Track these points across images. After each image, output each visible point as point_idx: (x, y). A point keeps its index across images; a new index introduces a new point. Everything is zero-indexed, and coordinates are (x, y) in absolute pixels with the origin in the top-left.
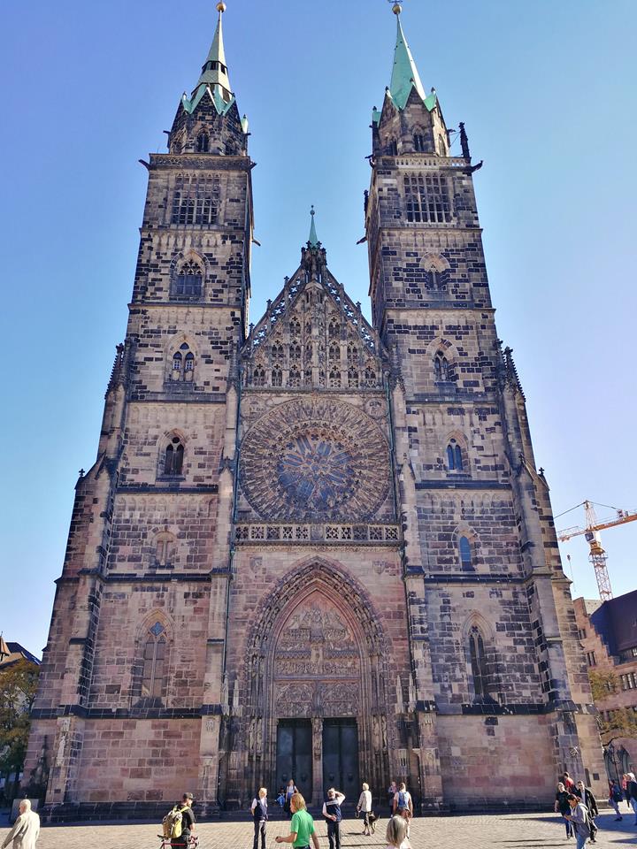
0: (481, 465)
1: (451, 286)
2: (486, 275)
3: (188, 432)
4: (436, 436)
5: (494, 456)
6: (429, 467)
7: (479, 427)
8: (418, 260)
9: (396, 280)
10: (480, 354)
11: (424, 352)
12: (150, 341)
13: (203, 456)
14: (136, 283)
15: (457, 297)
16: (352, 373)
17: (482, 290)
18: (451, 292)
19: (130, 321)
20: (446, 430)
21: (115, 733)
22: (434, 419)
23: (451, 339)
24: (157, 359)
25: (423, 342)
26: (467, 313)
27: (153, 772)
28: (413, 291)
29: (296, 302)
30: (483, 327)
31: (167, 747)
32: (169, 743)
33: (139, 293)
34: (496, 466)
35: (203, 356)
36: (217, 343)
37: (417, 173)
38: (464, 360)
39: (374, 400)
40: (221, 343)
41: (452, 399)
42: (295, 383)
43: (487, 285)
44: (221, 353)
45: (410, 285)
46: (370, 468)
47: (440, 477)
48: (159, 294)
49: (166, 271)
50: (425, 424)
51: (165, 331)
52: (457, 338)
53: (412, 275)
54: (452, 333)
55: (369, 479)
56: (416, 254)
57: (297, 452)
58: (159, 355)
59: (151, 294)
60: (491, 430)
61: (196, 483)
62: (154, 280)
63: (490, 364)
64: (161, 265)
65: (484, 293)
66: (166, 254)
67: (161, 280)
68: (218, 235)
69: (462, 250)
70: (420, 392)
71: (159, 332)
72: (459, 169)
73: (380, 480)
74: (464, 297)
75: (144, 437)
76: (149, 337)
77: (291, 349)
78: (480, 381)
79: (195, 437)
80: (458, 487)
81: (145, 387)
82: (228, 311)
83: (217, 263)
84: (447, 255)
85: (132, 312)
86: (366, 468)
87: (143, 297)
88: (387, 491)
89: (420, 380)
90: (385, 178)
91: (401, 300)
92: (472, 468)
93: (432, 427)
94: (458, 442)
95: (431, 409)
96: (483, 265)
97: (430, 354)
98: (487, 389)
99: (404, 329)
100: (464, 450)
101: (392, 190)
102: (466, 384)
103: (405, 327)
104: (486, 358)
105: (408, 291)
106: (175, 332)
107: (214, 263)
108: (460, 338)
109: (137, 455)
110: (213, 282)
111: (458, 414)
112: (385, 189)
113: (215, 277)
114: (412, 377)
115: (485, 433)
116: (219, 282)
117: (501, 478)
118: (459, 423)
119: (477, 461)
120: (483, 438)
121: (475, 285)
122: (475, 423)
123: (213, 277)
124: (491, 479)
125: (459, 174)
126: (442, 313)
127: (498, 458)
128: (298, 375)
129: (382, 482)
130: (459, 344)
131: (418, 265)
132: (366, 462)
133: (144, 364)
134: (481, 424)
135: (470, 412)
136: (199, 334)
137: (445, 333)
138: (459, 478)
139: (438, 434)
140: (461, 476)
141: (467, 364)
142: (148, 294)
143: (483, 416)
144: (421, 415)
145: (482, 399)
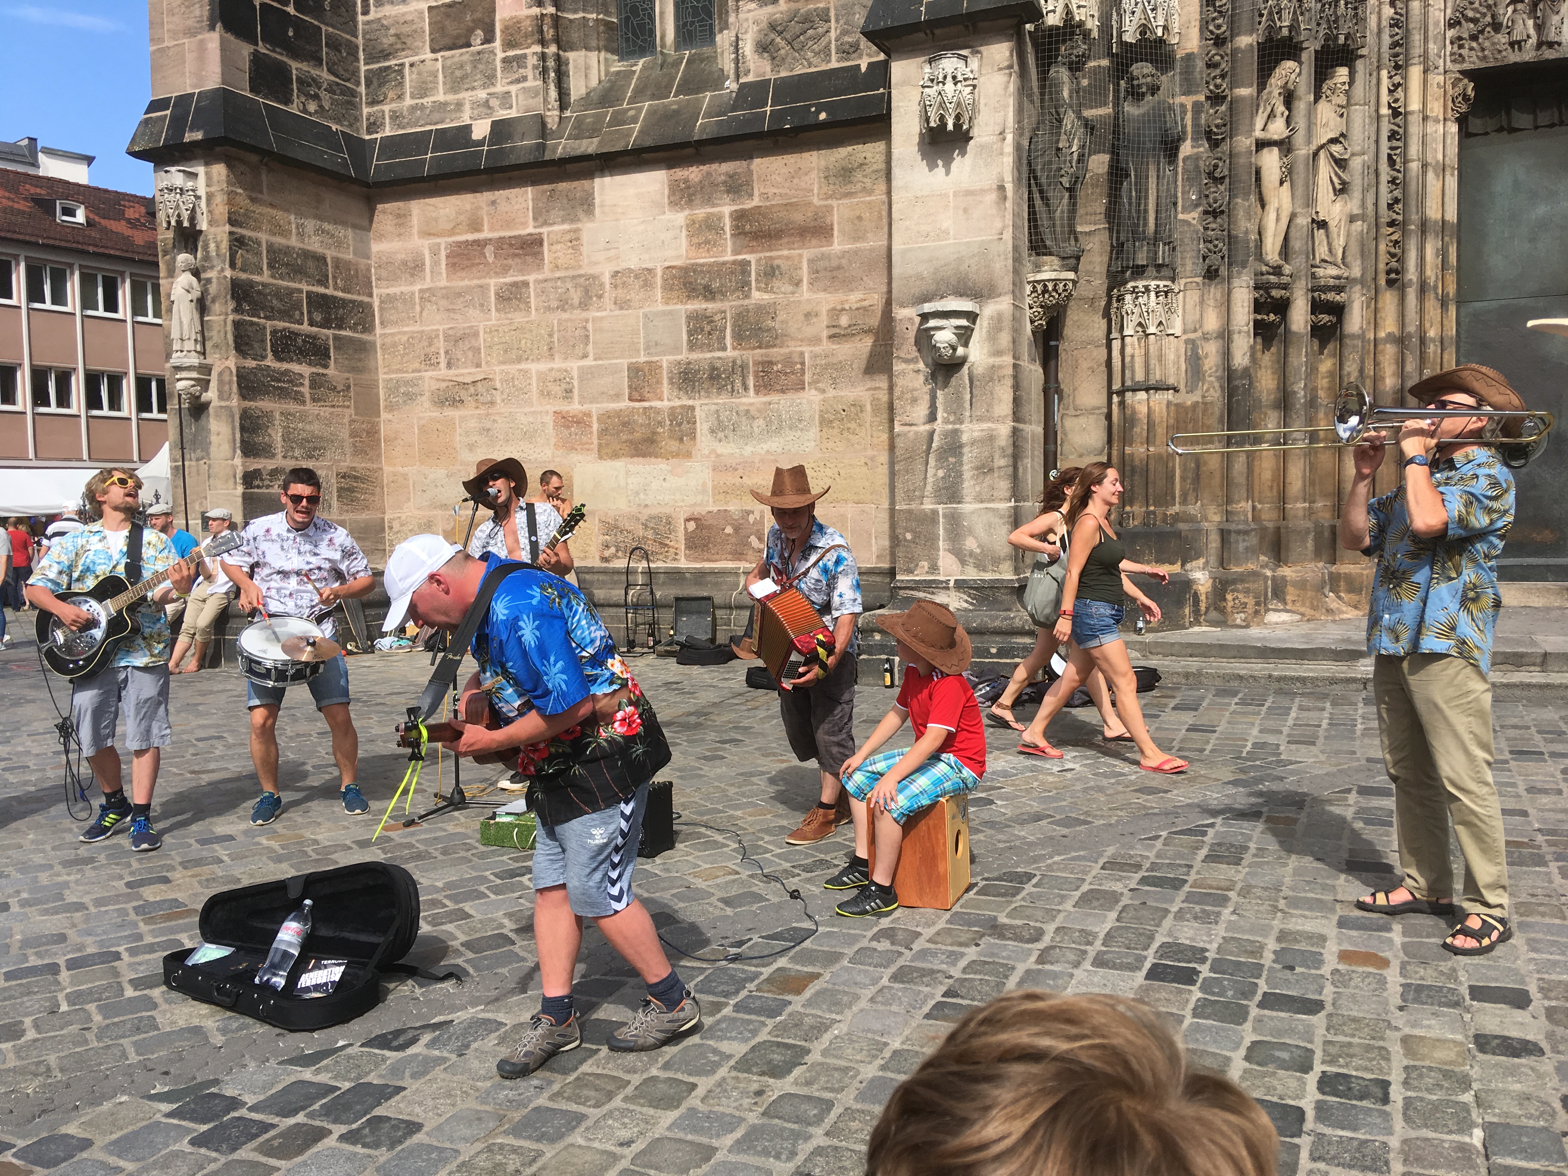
21: (500, 243)
27: (702, 427)
31: (757, 296)
32: (770, 273)
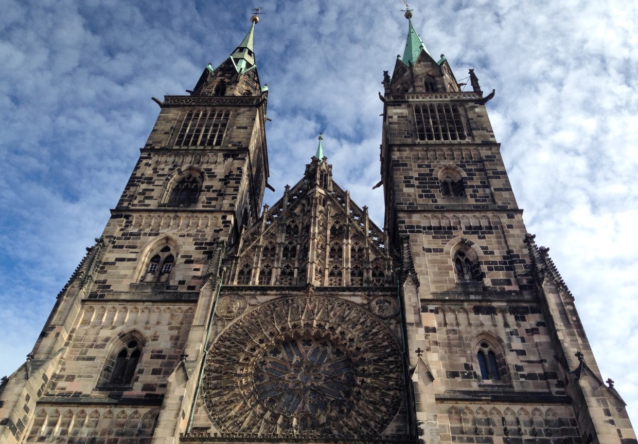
0: (525, 373)
1: (469, 191)
2: (508, 181)
3: (148, 334)
4: (461, 338)
5: (542, 361)
6: (454, 375)
7: (516, 328)
8: (432, 171)
9: (407, 186)
10: (509, 252)
11: (441, 250)
12: (126, 243)
13: (160, 361)
14: (124, 192)
15: (476, 201)
16: (356, 272)
17: (505, 194)
18: (469, 197)
19: (108, 225)
20: (474, 331)
22: (456, 319)
23: (472, 238)
24: (129, 260)
25: (440, 241)
26: (490, 215)
28: (426, 196)
29: (295, 207)
30: (510, 226)
33: (127, 201)
34: (545, 373)
35: (183, 257)
36: (202, 244)
37: (428, 104)
38: (490, 258)
39: (382, 298)
40: (206, 244)
41: (478, 297)
42: (286, 281)
43: (510, 190)
44: (204, 253)
45: (423, 191)
46: (376, 376)
47: (471, 386)
48: (147, 202)
49: (161, 183)
50: (446, 324)
51: (145, 234)
52: (479, 238)
53: (425, 183)
54: (473, 233)
55: (374, 389)
56: (429, 166)
57: (282, 359)
58: (133, 256)
59: (139, 202)
60: (532, 331)
61: (144, 393)
62: (145, 190)
63: (523, 261)
64: (155, 177)
65: (508, 196)
66: (163, 169)
67: (153, 190)
68: (220, 154)
69: (478, 162)
70: (439, 291)
71: (139, 234)
72: (471, 101)
73: (389, 390)
74: (485, 201)
75: (92, 339)
76: (126, 239)
77: (286, 249)
78: (513, 280)
79: (155, 338)
80: (496, 399)
81: (109, 287)
82: (220, 216)
83: (215, 176)
84: (462, 166)
85: (113, 217)
86: (369, 375)
87: (129, 204)
88: (398, 403)
89: (438, 278)
90: (395, 109)
91: (413, 204)
92: (513, 376)
93: (455, 328)
94: (490, 347)
95: (452, 307)
96: (504, 173)
97: (448, 253)
98: (522, 287)
99: (417, 229)
100: (500, 356)
101: (402, 117)
102: (494, 282)
103: (418, 227)
104: (518, 256)
105: (421, 196)
106: (157, 234)
107: (212, 176)
108: (484, 238)
109: (78, 359)
110: (209, 191)
111: (488, 314)
112: (395, 117)
113: (212, 187)
114: (427, 274)
115: (525, 335)
116: (214, 191)
117: (554, 390)
118: (490, 323)
119: (519, 368)
120: (523, 340)
121: (496, 190)
122: (510, 324)
123: (209, 188)
124: (540, 390)
125: (471, 104)
126: (460, 215)
127: (546, 365)
128: (292, 273)
129: (391, 393)
130: (484, 243)
131: (431, 175)
132: (371, 368)
133: (113, 264)
134: (519, 325)
135: (503, 311)
136: (184, 236)
137: (464, 233)
138: (496, 389)
139: (464, 336)
140: (498, 386)
141: (495, 263)
142: (136, 202)
143: (520, 315)
144: (441, 315)
145: (517, 298)
